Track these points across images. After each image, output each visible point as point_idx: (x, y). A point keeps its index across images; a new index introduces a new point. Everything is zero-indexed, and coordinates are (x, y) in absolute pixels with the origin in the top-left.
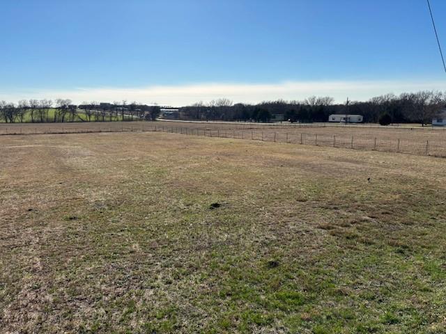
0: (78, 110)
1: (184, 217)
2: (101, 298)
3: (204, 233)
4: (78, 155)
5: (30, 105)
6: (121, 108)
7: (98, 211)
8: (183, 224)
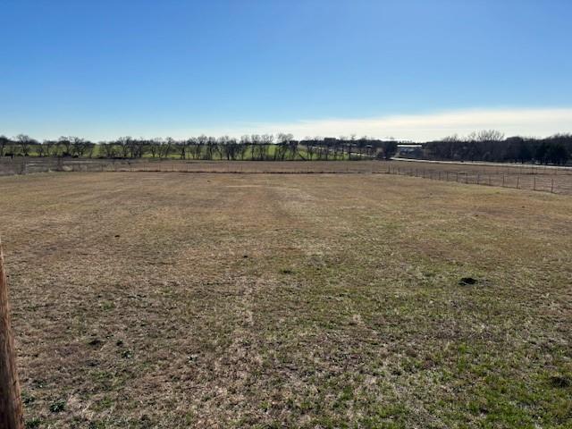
0: (299, 146)
1: (422, 291)
2: (313, 373)
3: (449, 316)
4: (296, 199)
5: (251, 140)
6: (348, 145)
7: (316, 268)
8: (420, 300)
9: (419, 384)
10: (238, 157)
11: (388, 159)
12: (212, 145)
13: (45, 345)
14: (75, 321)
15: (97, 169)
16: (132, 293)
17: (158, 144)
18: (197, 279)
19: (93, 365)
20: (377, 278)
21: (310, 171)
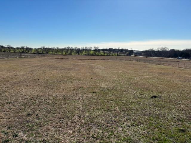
0: (101, 51)
1: (139, 100)
2: (101, 126)
3: (147, 108)
4: (99, 69)
5: (85, 49)
6: (117, 51)
7: (104, 91)
8: (138, 103)
9: (136, 130)
10: (80, 54)
11: (130, 56)
12: (72, 50)
13: (12, 115)
14: (23, 107)
15: (33, 57)
16: (42, 98)
17: (54, 49)
18: (64, 94)
19: (28, 122)
20: (124, 95)
21: (104, 59)
